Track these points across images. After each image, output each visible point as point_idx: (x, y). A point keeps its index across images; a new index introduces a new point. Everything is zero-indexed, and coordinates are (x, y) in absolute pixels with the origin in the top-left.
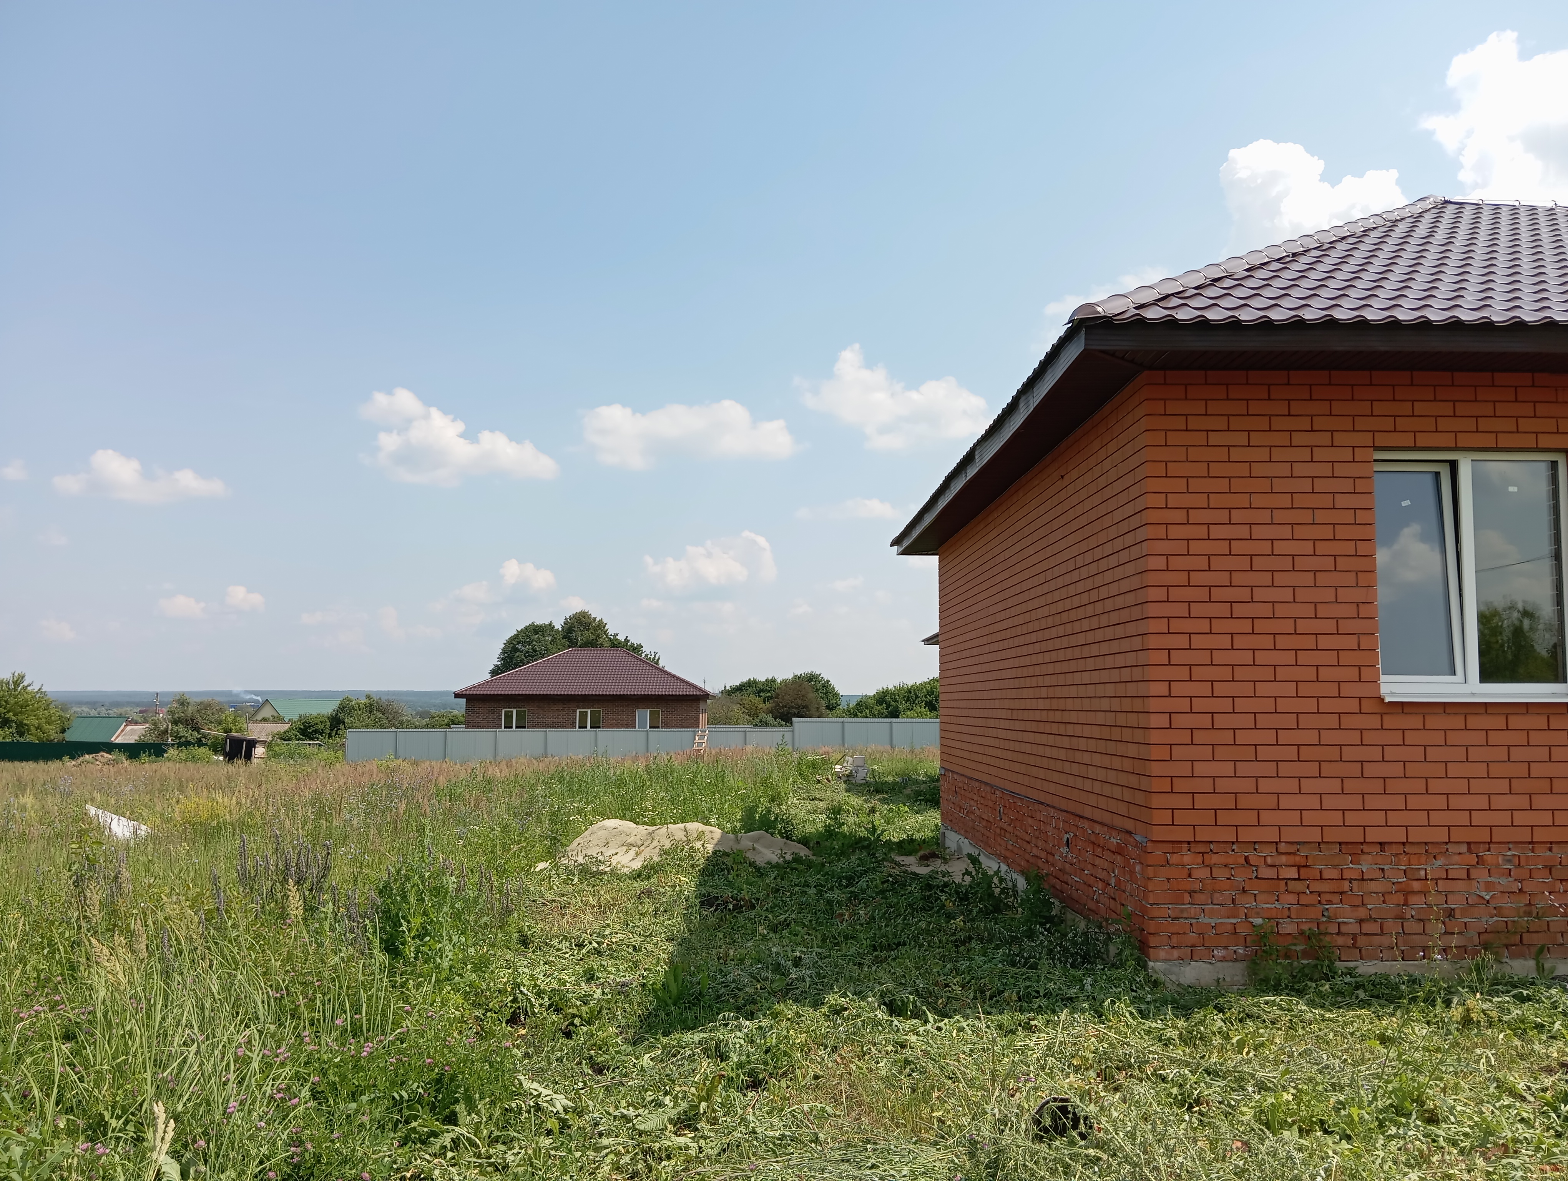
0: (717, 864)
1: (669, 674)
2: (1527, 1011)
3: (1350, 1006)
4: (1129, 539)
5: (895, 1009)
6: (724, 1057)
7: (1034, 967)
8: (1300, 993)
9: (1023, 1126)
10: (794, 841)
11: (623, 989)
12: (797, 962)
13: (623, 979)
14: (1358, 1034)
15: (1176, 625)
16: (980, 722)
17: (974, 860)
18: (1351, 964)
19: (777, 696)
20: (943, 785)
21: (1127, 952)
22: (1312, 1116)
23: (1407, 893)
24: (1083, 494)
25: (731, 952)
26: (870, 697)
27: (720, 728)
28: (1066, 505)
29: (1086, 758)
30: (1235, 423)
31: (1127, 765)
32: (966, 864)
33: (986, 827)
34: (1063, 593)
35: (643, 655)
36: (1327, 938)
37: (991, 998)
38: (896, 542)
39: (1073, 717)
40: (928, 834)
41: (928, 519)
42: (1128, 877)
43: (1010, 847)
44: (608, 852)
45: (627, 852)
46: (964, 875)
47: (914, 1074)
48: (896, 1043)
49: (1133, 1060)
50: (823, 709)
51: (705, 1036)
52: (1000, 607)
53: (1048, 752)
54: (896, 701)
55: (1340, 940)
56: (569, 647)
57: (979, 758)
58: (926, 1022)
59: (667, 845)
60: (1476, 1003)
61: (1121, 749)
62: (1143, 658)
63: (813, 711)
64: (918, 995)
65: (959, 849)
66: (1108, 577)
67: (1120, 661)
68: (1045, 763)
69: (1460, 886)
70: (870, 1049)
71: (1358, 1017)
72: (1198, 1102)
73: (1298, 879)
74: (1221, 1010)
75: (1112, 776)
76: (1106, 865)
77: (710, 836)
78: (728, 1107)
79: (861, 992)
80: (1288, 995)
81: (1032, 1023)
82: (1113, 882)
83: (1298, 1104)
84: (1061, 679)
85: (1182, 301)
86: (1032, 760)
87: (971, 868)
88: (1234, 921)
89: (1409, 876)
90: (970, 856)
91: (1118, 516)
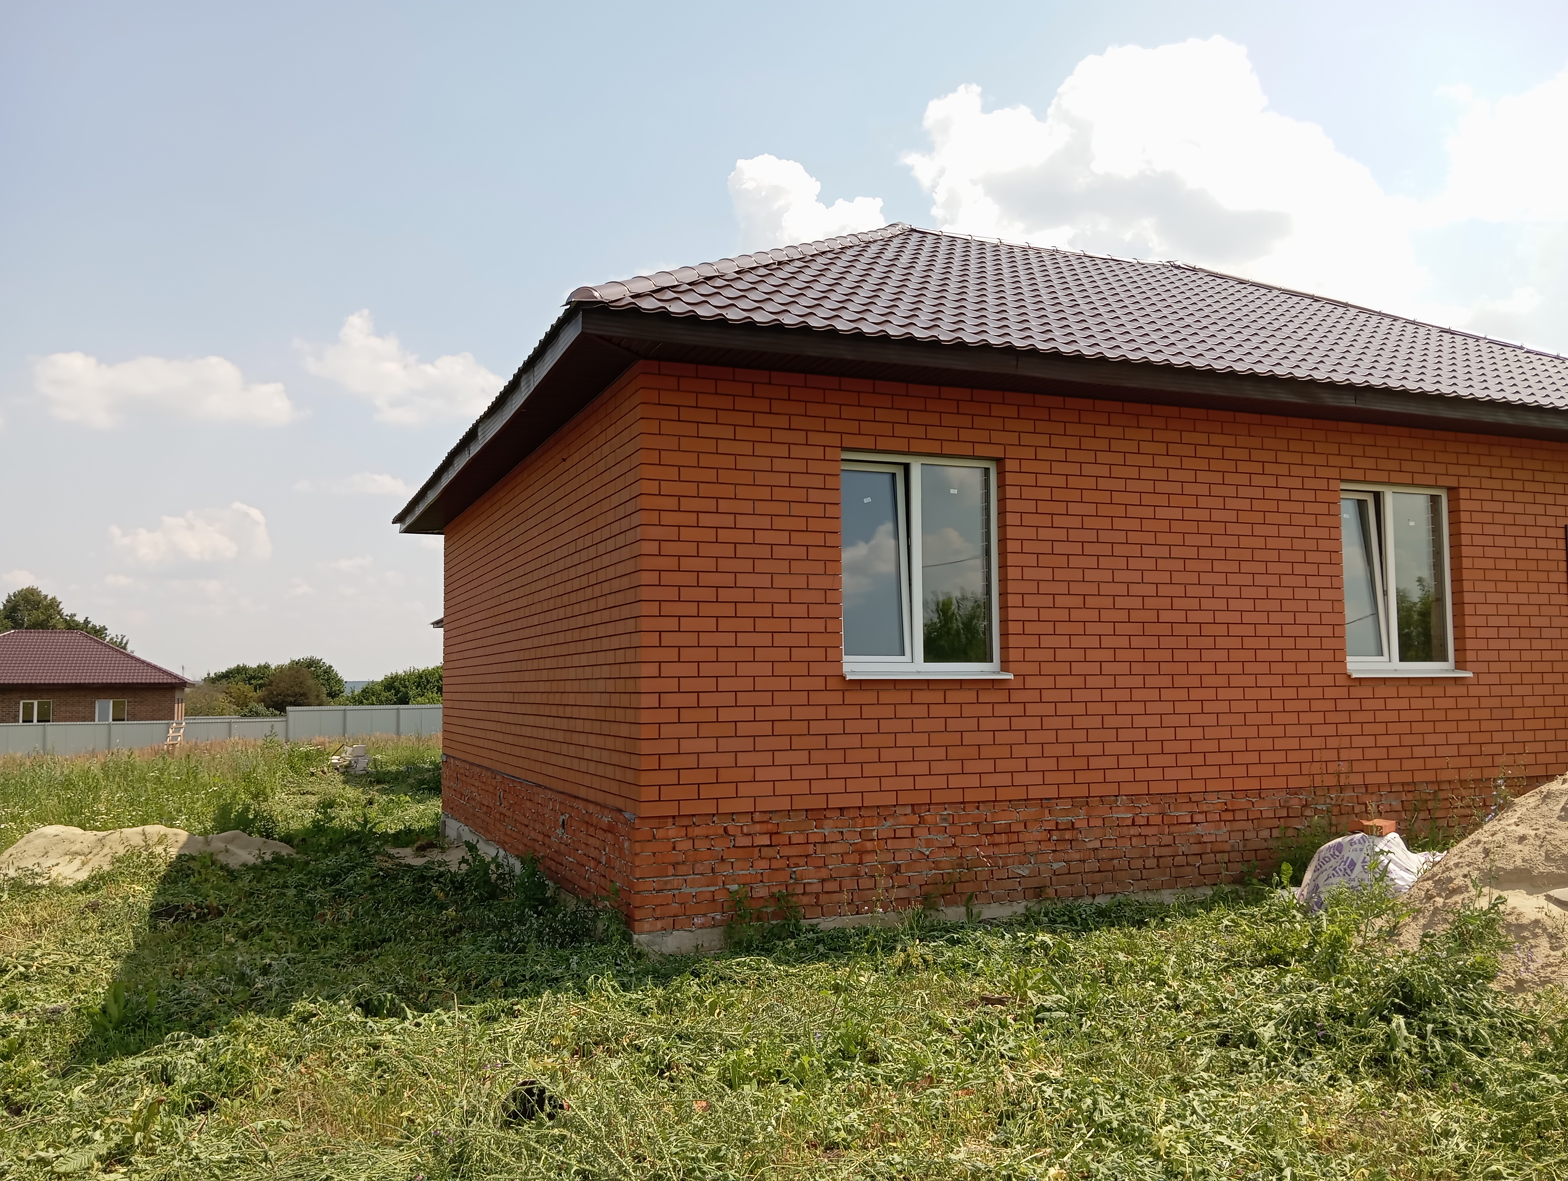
0: (181, 870)
1: (138, 660)
2: (958, 953)
3: (811, 960)
4: (625, 524)
5: (370, 1009)
6: (169, 1082)
7: (522, 951)
8: (769, 952)
9: (492, 1114)
10: (275, 839)
11: (52, 1017)
12: (265, 971)
13: (55, 1005)
14: (816, 986)
15: (667, 609)
16: (482, 706)
17: (472, 848)
18: (814, 921)
19: (271, 683)
20: (445, 772)
21: (613, 928)
22: (770, 1068)
23: (862, 853)
24: (584, 478)
25: (190, 965)
26: (377, 683)
27: (200, 719)
28: (568, 488)
29: (582, 739)
30: (723, 417)
31: (620, 744)
32: (463, 852)
33: (486, 813)
34: (565, 576)
35: (108, 639)
36: (794, 899)
37: (476, 987)
38: (399, 519)
39: (571, 699)
40: (427, 823)
41: (432, 496)
42: (617, 854)
43: (509, 832)
44: (47, 863)
45: (70, 861)
46: (460, 863)
47: (386, 1076)
48: (369, 1045)
49: (610, 1034)
50: (324, 697)
51: (149, 1059)
52: (505, 588)
53: (547, 734)
54: (406, 687)
55: (805, 900)
56: (13, 628)
57: (481, 743)
58: (405, 1018)
59: (121, 851)
60: (917, 949)
61: (614, 729)
62: (636, 640)
63: (312, 699)
64: (398, 992)
65: (459, 836)
66: (606, 560)
67: (615, 643)
68: (544, 745)
69: (905, 843)
70: (339, 1055)
71: (817, 970)
72: (669, 1067)
73: (770, 846)
74: (697, 976)
75: (605, 756)
76: (598, 843)
77: (174, 839)
78: (168, 1136)
79: (334, 995)
80: (758, 955)
81: (515, 1008)
82: (604, 860)
83: (759, 1059)
84: (561, 662)
85: (675, 295)
86: (532, 743)
87: (468, 857)
88: (712, 889)
89: (864, 837)
90: (467, 843)
91: (615, 500)
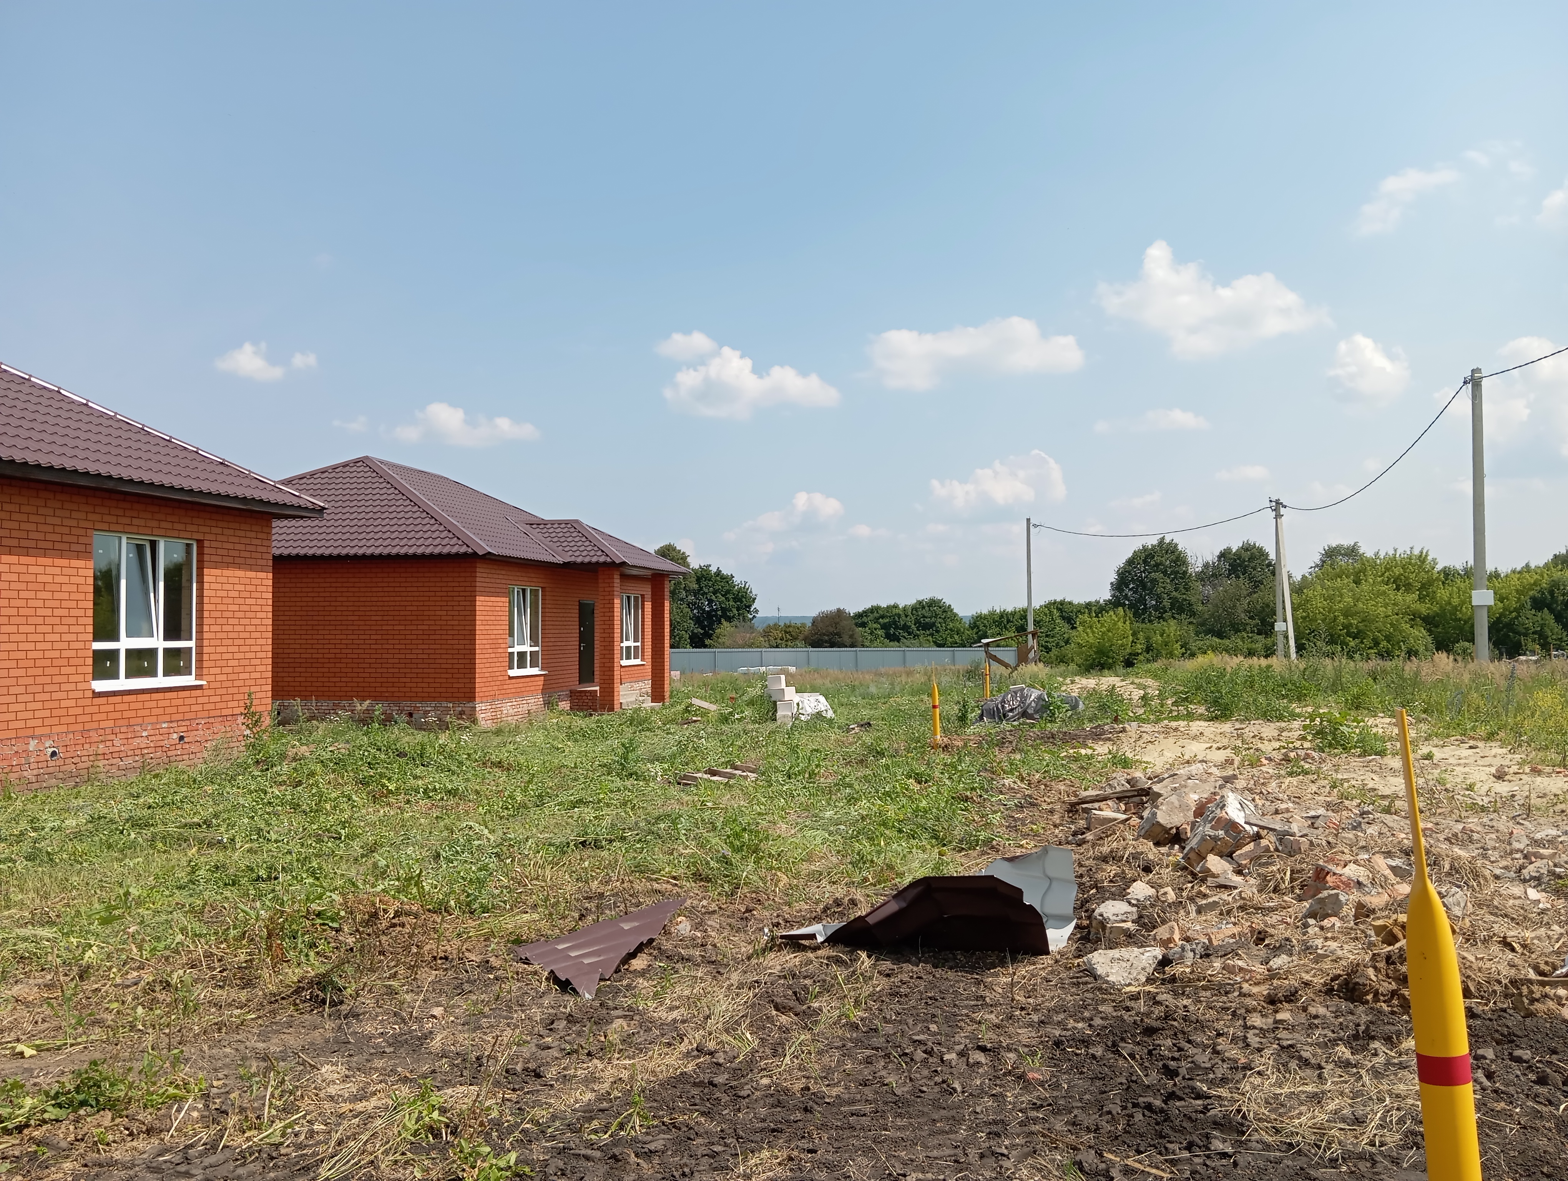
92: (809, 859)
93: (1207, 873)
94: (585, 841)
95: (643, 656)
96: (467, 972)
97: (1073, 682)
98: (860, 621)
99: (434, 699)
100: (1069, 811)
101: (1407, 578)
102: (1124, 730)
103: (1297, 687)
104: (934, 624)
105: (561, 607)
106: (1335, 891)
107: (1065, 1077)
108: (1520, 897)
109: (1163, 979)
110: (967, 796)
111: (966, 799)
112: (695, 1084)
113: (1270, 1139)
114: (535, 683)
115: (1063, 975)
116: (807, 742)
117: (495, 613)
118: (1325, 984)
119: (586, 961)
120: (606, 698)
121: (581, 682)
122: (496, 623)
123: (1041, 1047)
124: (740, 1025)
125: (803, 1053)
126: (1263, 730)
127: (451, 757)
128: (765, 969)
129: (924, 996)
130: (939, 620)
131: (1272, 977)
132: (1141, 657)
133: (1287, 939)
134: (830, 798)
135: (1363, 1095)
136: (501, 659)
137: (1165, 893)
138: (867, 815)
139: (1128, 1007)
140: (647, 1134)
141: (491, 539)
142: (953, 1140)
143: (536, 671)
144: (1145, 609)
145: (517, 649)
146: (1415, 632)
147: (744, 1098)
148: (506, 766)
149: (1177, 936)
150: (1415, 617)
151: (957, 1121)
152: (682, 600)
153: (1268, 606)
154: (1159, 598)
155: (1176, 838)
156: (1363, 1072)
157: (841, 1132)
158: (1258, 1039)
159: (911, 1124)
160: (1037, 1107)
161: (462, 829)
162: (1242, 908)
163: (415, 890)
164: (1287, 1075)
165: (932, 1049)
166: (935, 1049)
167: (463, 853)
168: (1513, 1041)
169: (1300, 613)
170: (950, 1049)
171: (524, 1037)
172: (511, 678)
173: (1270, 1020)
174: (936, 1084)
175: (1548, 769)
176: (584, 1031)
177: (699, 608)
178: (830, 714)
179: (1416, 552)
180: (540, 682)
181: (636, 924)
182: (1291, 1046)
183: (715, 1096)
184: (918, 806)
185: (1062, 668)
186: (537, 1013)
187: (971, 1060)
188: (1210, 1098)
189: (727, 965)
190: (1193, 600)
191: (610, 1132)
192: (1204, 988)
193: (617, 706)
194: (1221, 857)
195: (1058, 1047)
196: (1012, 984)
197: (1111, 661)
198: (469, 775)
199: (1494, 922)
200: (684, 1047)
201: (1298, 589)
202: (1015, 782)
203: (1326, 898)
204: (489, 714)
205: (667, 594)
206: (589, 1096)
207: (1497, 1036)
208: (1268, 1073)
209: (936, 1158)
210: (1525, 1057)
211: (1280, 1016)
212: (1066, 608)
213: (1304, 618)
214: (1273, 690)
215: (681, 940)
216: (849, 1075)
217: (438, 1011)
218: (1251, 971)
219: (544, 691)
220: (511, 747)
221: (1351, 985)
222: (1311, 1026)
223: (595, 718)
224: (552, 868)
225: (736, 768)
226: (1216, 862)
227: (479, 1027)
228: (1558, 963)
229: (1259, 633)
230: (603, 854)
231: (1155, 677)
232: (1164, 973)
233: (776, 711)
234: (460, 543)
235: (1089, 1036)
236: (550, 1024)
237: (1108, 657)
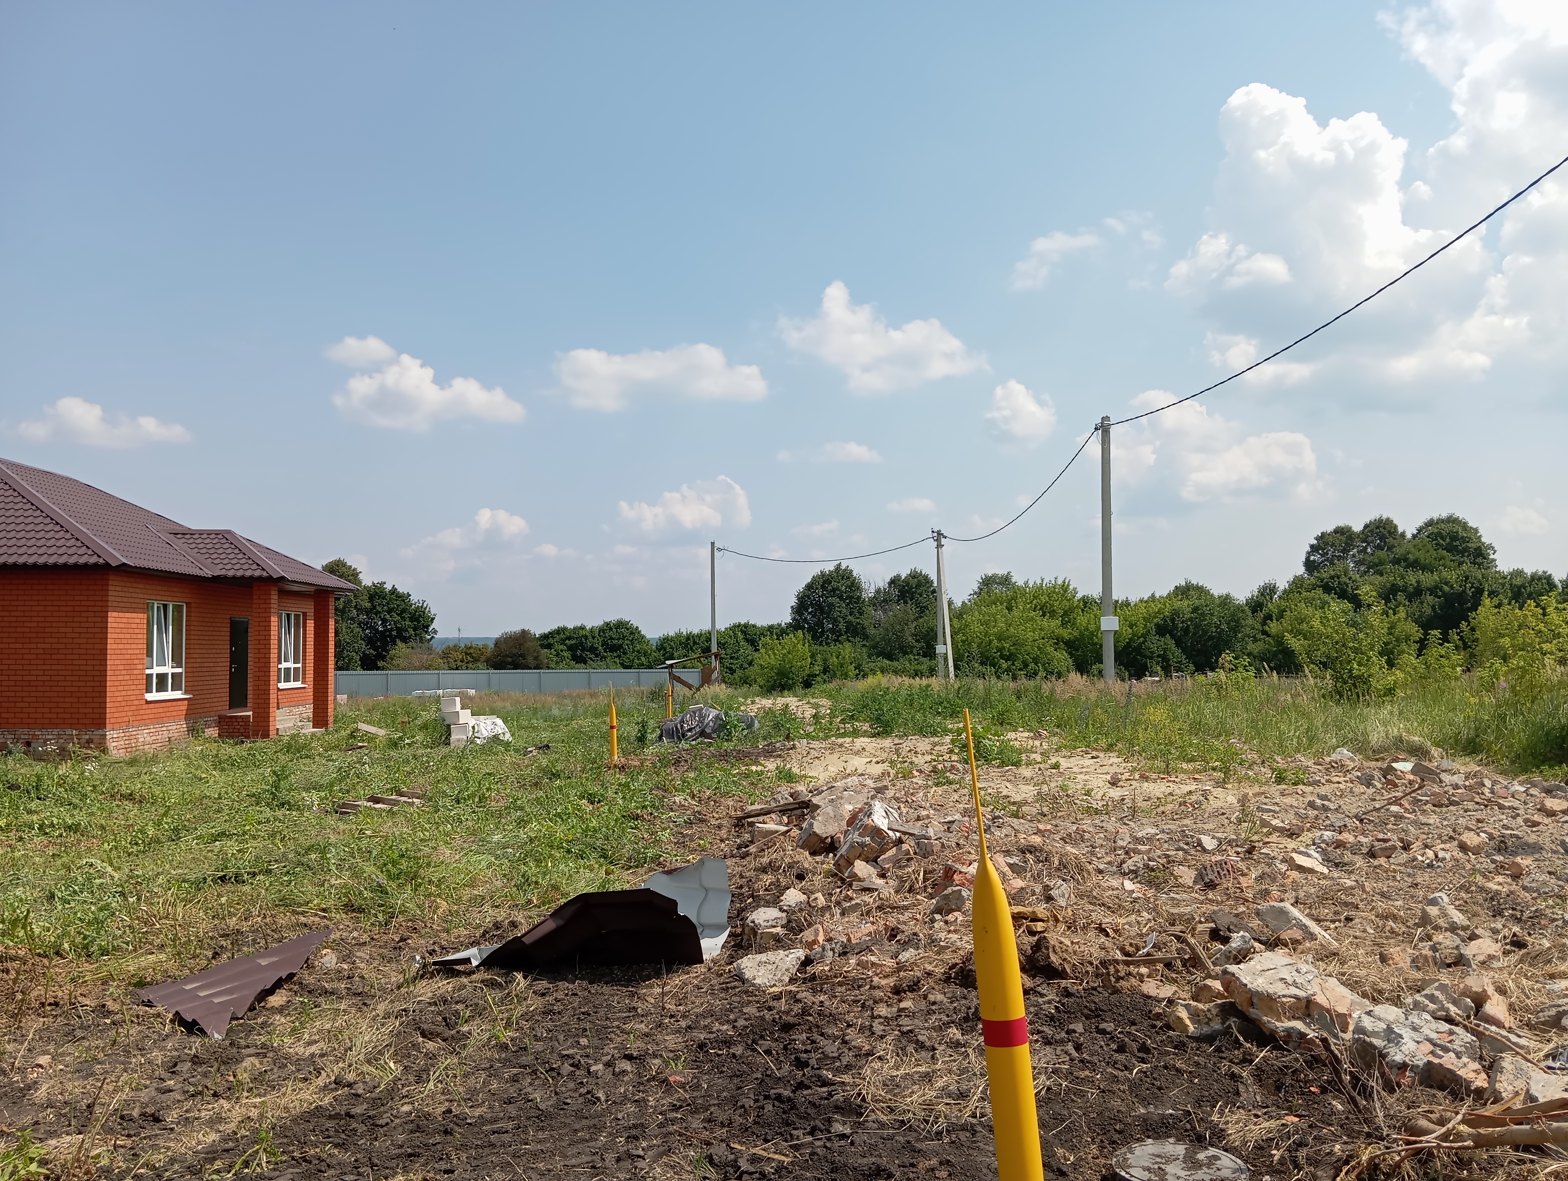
92: (472, 884)
93: (854, 876)
94: (225, 876)
95: (304, 678)
96: (80, 1017)
97: (753, 702)
98: (545, 642)
99: (56, 726)
100: (736, 826)
101: (1052, 606)
102: (794, 747)
103: (952, 705)
104: (621, 646)
105: (209, 624)
106: (959, 888)
107: (705, 1077)
108: (1118, 889)
109: (805, 979)
110: (637, 814)
111: (637, 818)
112: (331, 1117)
113: (885, 1118)
114: (176, 709)
115: (714, 982)
116: (479, 766)
117: (131, 631)
118: (945, 973)
119: (216, 1001)
120: (260, 724)
121: (232, 706)
122: (130, 641)
123: (685, 1051)
124: (383, 1054)
125: (448, 1077)
126: (918, 744)
127: (72, 789)
128: (415, 997)
129: (577, 1012)
130: (626, 642)
131: (899, 970)
132: (819, 679)
133: (915, 934)
134: (499, 822)
135: (969, 1071)
136: (136, 682)
137: (816, 899)
138: (535, 837)
139: (770, 1007)
140: (275, 1169)
141: (126, 548)
142: (593, 1147)
143: (178, 695)
144: (823, 631)
145: (157, 670)
146: (1057, 654)
147: (382, 1127)
148: (137, 797)
149: (821, 938)
150: (1058, 641)
151: (598, 1129)
152: (352, 619)
153: (932, 630)
154: (835, 621)
155: (828, 846)
156: (970, 1051)
157: (481, 1151)
158: (882, 1027)
159: (552, 1136)
160: (675, 1108)
161: (81, 867)
162: (880, 908)
163: (22, 933)
164: (904, 1058)
165: (579, 1061)
166: (582, 1061)
167: (82, 892)
168: (1099, 1016)
169: (960, 637)
170: (596, 1061)
171: (143, 1081)
172: (148, 702)
173: (895, 1009)
174: (581, 1095)
175: (1154, 776)
176: (210, 1072)
177: (371, 628)
178: (508, 737)
179: (1060, 582)
180: (184, 706)
181: (275, 959)
182: (911, 1031)
183: (351, 1128)
184: (588, 826)
185: (745, 688)
186: (157, 1056)
187: (617, 1070)
188: (835, 1084)
189: (374, 996)
190: (866, 623)
191: (233, 1171)
192: (840, 984)
193: (272, 733)
194: (867, 862)
195: (702, 1050)
196: (663, 994)
197: (791, 682)
198: (94, 809)
199: (1092, 911)
200: (321, 1081)
201: (958, 614)
202: (685, 799)
203: (950, 894)
204: (122, 743)
205: (332, 611)
206: (213, 1137)
207: (1086, 1011)
208: (888, 1057)
209: (573, 1166)
210: (1108, 1029)
211: (903, 1005)
212: (750, 631)
213: (963, 642)
214: (931, 708)
215: (326, 973)
216: (494, 1094)
217: (44, 1060)
218: (881, 965)
219: (188, 717)
220: (146, 778)
221: (965, 972)
222: (930, 1012)
223: (247, 745)
224: (185, 906)
225: (402, 794)
226: (862, 867)
227: (92, 1074)
228: (1141, 944)
229: (924, 656)
230: (244, 888)
231: (830, 696)
232: (806, 973)
233: (450, 735)
234: (90, 552)
235: (731, 1037)
236: (172, 1068)
237: (788, 678)
